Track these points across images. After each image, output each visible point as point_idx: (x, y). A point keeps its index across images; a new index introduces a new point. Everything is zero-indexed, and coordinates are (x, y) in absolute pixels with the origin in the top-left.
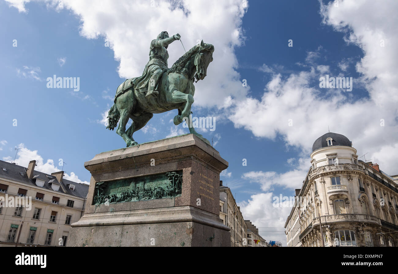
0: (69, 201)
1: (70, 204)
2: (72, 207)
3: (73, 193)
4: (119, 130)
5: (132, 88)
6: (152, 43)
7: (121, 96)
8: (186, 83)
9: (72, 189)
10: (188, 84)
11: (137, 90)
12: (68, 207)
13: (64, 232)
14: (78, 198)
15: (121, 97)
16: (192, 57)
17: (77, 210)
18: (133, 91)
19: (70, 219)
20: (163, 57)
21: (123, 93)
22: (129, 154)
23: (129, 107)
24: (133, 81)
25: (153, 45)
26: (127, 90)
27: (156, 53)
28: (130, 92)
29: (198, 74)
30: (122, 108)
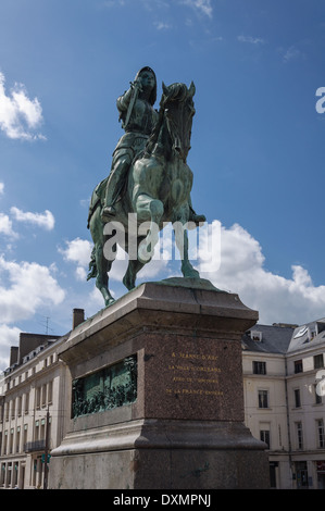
0: (255, 363)
1: (259, 368)
2: (265, 373)
3: (260, 347)
5: (99, 202)
9: (257, 339)
10: (164, 173)
12: (255, 376)
13: (261, 422)
14: (272, 355)
17: (275, 377)
19: (266, 397)
26: (95, 208)
28: (98, 209)
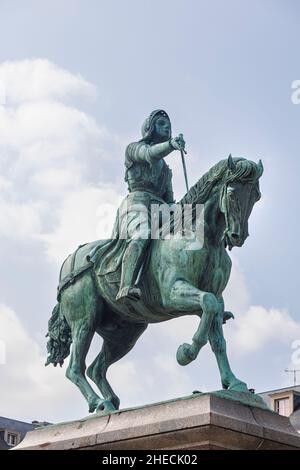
4: (72, 371)
5: (89, 270)
6: (127, 152)
7: (70, 289)
8: (204, 259)
10: (208, 259)
11: (101, 276)
15: (69, 293)
16: (214, 190)
18: (94, 279)
20: (156, 184)
21: (74, 283)
22: (89, 438)
23: (88, 316)
24: (90, 253)
25: (130, 158)
26: (80, 275)
27: (138, 176)
28: (87, 280)
29: (230, 235)
30: (74, 319)
